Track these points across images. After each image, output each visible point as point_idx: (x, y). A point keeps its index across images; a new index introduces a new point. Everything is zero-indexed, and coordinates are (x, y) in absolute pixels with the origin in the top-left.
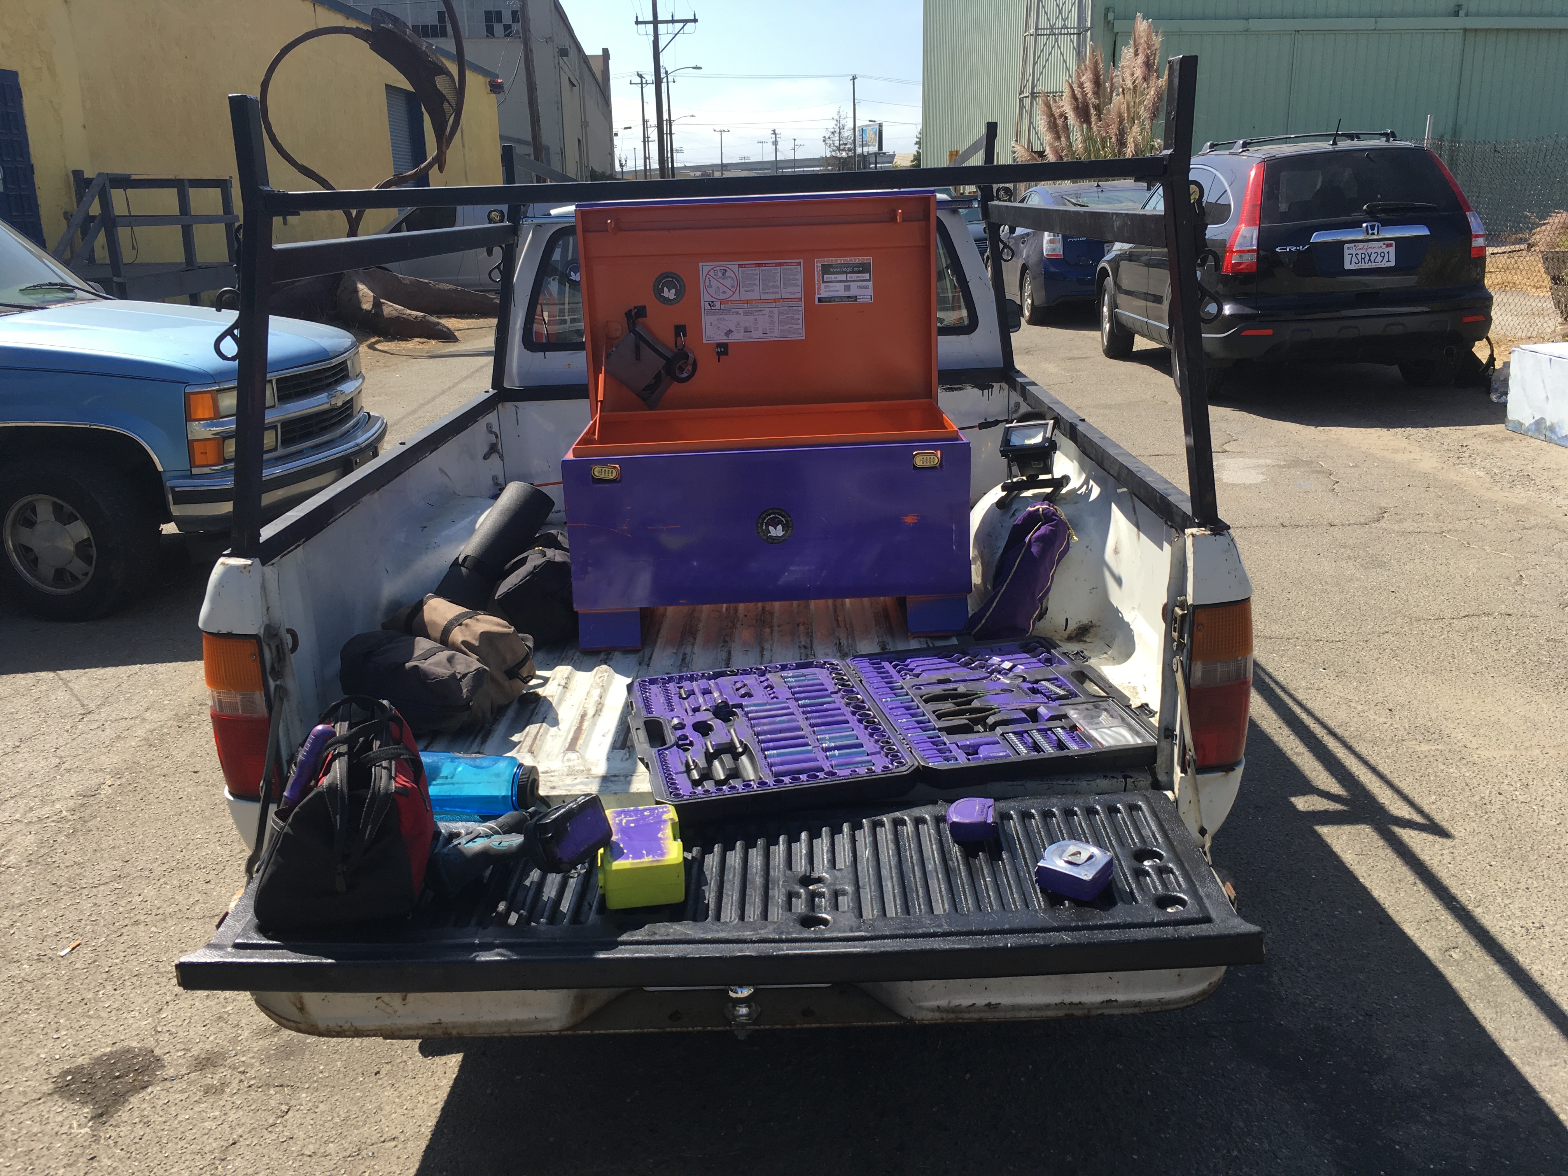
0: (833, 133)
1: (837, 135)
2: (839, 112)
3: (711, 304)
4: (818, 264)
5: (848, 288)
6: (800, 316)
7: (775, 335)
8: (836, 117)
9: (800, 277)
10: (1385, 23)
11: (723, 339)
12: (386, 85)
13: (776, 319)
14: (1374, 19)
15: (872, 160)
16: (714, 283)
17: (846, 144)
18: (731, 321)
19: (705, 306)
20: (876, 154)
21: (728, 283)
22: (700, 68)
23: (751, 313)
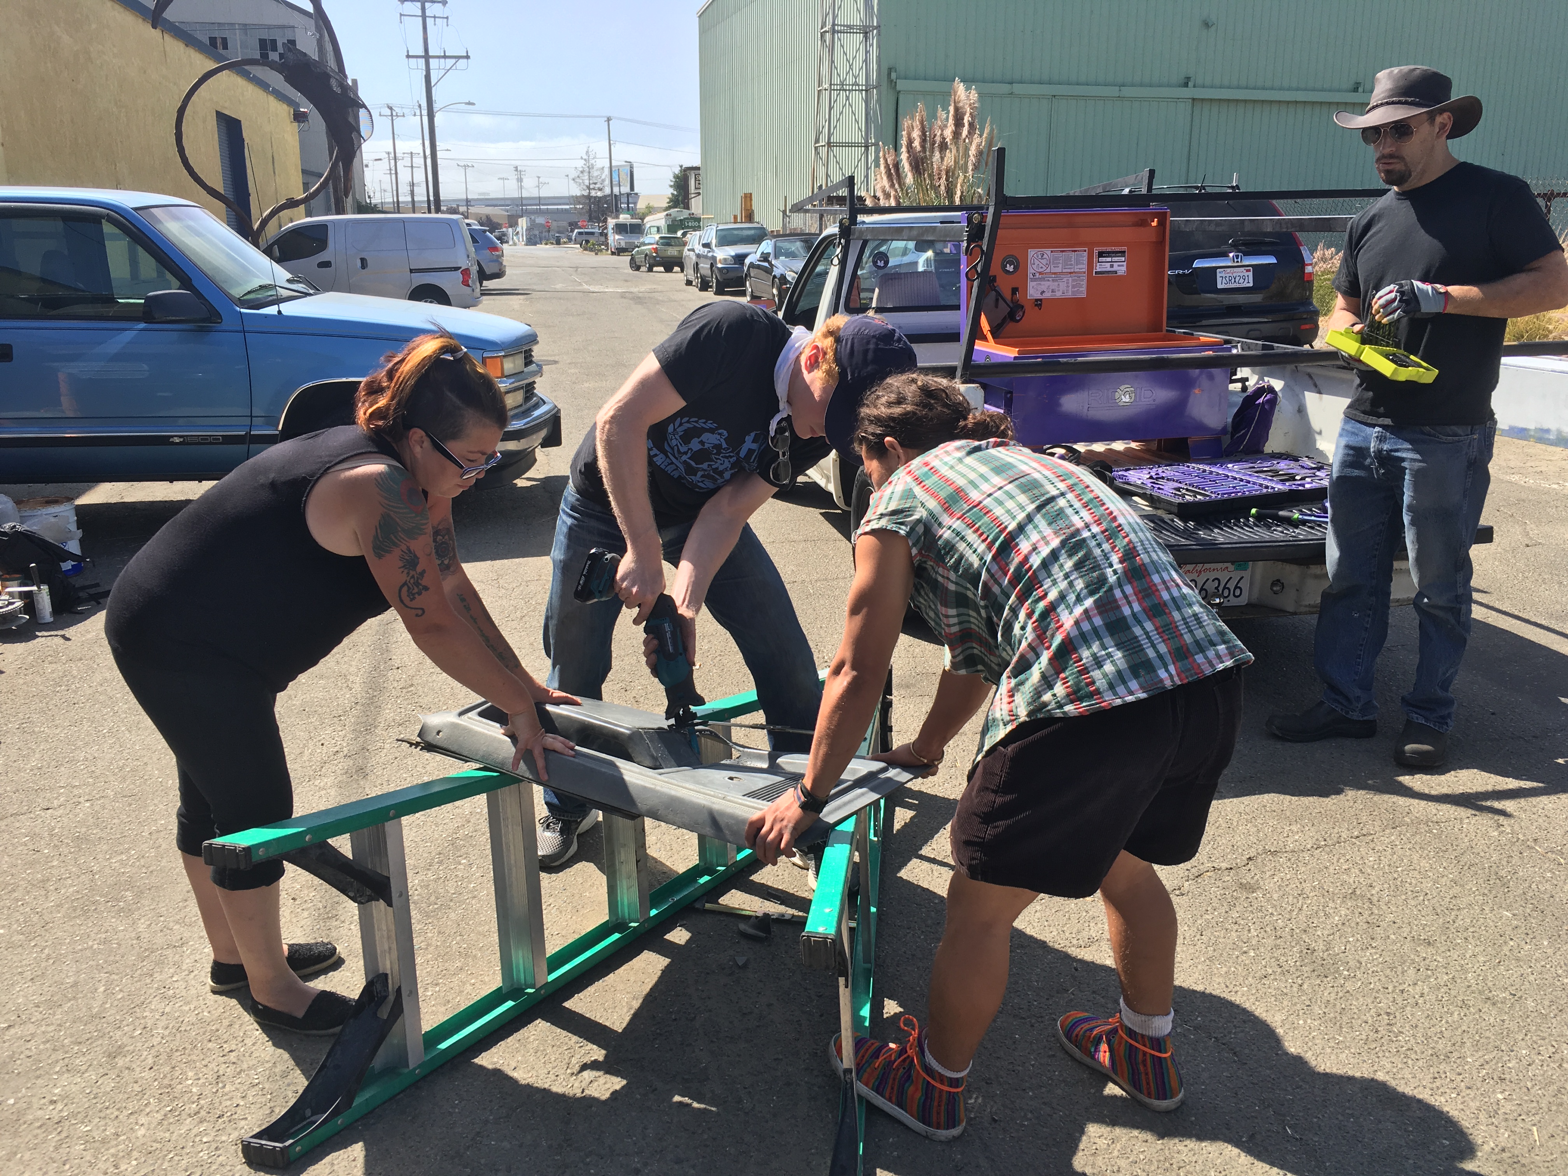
0: (582, 172)
1: (586, 174)
2: (587, 152)
3: (1034, 275)
4: (1096, 252)
5: (1112, 266)
6: (1084, 283)
7: (1069, 295)
8: (585, 157)
9: (1085, 259)
10: (1127, 92)
11: (1039, 296)
12: (217, 112)
13: (1070, 285)
14: (1117, 88)
15: (624, 199)
16: (1037, 262)
17: (595, 184)
18: (1044, 285)
19: (1030, 276)
20: (628, 195)
21: (1044, 262)
22: (473, 104)
23: (1056, 281)
